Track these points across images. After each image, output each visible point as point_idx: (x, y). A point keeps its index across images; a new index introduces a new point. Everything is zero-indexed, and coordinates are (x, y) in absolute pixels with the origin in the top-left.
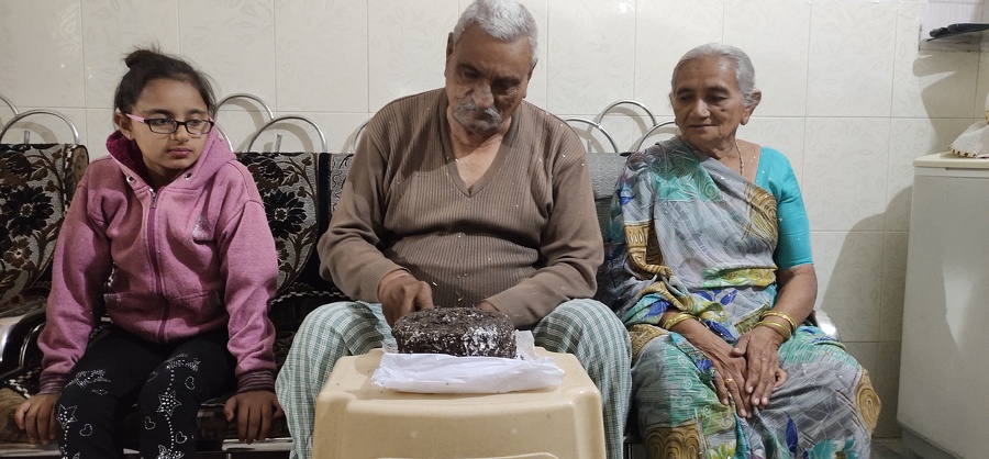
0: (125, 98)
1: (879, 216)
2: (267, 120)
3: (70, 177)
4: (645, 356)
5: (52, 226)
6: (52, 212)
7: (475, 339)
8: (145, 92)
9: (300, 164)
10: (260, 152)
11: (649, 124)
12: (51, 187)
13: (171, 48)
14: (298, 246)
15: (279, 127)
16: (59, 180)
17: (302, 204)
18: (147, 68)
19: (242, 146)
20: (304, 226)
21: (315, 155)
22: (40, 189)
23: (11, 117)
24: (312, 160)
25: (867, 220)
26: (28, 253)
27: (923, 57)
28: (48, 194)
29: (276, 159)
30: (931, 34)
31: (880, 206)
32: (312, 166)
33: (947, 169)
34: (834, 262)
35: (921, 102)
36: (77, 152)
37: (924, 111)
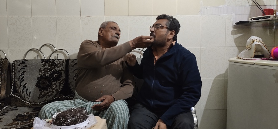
1: (223, 74)
2: (55, 50)
3: (2, 67)
9: (61, 62)
10: (52, 59)
14: (60, 85)
15: (58, 52)
17: (61, 73)
19: (47, 58)
20: (62, 79)
21: (66, 60)
24: (64, 61)
25: (219, 75)
27: (234, 30)
29: (55, 61)
30: (235, 24)
31: (223, 72)
32: (64, 63)
35: (234, 42)
36: (5, 60)
37: (235, 45)
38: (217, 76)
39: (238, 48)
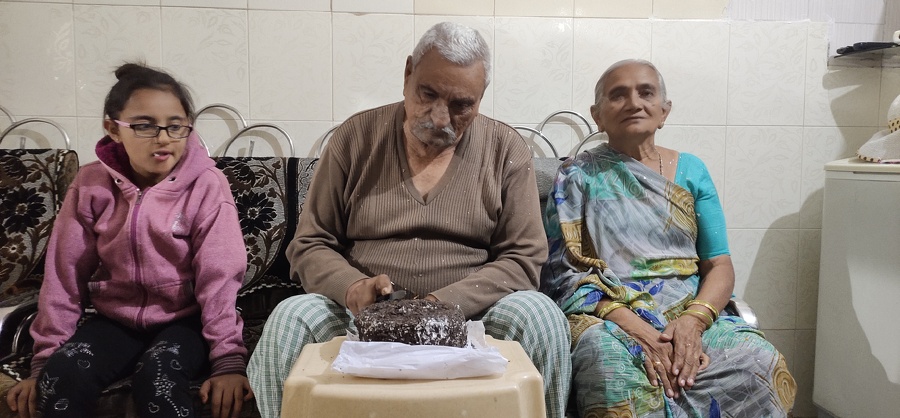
0: (114, 106)
1: (793, 215)
2: (241, 128)
3: (62, 179)
4: (583, 342)
5: (44, 224)
6: (44, 211)
7: (428, 329)
8: (132, 101)
9: (270, 167)
10: (235, 156)
11: (586, 132)
12: (44, 188)
13: (155, 62)
14: (268, 242)
15: (251, 134)
16: (51, 180)
17: (272, 204)
18: (134, 79)
19: (218, 151)
20: (274, 224)
21: (284, 159)
22: (34, 190)
23: (8, 125)
24: (281, 164)
25: (782, 219)
26: (23, 248)
27: (832, 72)
28: (41, 195)
29: (249, 163)
30: (838, 51)
31: (794, 206)
32: (282, 169)
33: (855, 172)
34: (753, 257)
35: (830, 113)
36: (68, 156)
37: (833, 120)
38: (777, 221)
39: (844, 133)
